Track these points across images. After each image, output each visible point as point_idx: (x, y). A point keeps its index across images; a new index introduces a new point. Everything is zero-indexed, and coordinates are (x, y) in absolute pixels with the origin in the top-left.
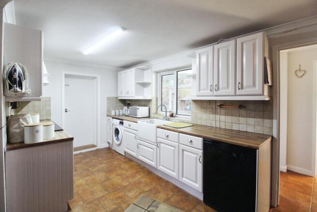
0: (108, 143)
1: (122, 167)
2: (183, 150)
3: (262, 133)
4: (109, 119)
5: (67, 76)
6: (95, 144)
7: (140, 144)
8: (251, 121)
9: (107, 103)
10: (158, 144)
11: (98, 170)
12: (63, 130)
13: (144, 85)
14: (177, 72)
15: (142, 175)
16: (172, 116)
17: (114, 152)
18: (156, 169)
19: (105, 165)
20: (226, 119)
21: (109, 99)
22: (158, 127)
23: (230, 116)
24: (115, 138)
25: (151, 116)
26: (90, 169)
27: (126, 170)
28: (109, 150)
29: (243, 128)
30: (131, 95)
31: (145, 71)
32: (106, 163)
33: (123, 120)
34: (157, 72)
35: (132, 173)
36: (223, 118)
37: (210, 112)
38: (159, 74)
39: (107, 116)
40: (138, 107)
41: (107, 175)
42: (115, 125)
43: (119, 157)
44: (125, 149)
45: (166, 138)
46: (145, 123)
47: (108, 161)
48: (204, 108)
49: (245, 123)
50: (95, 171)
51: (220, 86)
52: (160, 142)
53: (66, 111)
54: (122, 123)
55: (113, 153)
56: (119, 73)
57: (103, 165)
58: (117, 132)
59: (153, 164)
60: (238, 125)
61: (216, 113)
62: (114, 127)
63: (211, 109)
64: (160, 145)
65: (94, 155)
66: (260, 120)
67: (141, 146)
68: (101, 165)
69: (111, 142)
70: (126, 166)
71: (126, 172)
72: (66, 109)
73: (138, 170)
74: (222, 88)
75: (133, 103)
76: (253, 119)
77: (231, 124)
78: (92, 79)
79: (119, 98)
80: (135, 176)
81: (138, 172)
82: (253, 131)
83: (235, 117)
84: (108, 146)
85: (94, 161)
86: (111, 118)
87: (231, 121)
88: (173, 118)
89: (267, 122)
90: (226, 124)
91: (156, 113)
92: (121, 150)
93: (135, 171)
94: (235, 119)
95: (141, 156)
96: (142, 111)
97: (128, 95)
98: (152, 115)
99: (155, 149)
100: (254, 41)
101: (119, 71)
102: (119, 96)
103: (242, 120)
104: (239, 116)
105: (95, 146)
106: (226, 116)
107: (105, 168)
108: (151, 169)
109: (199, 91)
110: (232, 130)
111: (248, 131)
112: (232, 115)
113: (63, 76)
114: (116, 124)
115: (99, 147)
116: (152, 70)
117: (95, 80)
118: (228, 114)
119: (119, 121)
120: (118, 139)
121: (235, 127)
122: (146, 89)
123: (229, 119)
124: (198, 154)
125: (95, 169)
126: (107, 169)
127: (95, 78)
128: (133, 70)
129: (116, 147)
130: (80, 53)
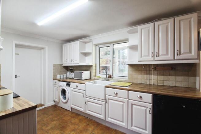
0: (54, 101)
1: (73, 122)
2: (132, 104)
3: (188, 87)
4: (55, 82)
5: (17, 46)
6: (43, 103)
7: (88, 101)
8: (179, 78)
9: (54, 69)
10: (106, 101)
11: (52, 128)
12: (19, 96)
13: (86, 54)
14: (113, 44)
15: (93, 127)
16: (110, 77)
17: (61, 108)
18: (105, 121)
19: (57, 122)
20: (158, 78)
21: (55, 66)
22: (106, 87)
23: (162, 75)
24: (61, 97)
25: (91, 78)
26: (43, 128)
27: (77, 125)
28: (55, 107)
29: (172, 84)
30: (75, 62)
31: (86, 44)
32: (57, 120)
33: (70, 82)
34: (96, 45)
35: (83, 126)
36: (156, 77)
37: (145, 73)
38: (97, 46)
39: (54, 79)
40: (82, 72)
41: (62, 132)
42: (61, 87)
43: (67, 113)
44: (72, 106)
45: (114, 95)
46: (91, 83)
47: (58, 117)
48: (139, 71)
49: (175, 80)
50: (48, 130)
51: (160, 53)
52: (109, 99)
53: (16, 77)
54: (68, 85)
55: (60, 110)
56: (63, 45)
57: (55, 123)
58: (64, 92)
59: (102, 117)
60: (168, 82)
61: (150, 74)
62: (61, 89)
63: (146, 72)
64: (108, 101)
65: (44, 114)
66: (186, 78)
67: (89, 102)
68: (53, 123)
69: (57, 100)
70: (77, 121)
71: (77, 126)
72: (16, 75)
73: (88, 123)
74: (162, 55)
75: (75, 69)
76: (181, 77)
77: (162, 81)
78: (40, 50)
79: (63, 65)
80: (87, 130)
81: (88, 125)
82: (180, 86)
83: (166, 76)
84: (54, 104)
85: (45, 119)
86: (58, 81)
87: (162, 80)
88: (111, 79)
89: (191, 79)
90: (159, 81)
91: (96, 76)
92: (68, 107)
93: (85, 124)
94: (165, 78)
95: (89, 110)
96: (86, 75)
97: (72, 63)
98: (93, 78)
99: (104, 105)
100: (189, 20)
101: (64, 44)
102: (63, 63)
103: (172, 78)
104: (169, 76)
105: (43, 105)
106: (158, 76)
107: (57, 125)
108: (98, 121)
109: (141, 57)
110: (163, 85)
111: (176, 86)
112: (163, 75)
113: (14, 46)
114: (62, 85)
115: (46, 106)
116: (92, 43)
117: (43, 50)
118: (160, 74)
119: (65, 83)
120: (65, 98)
121: (166, 84)
122: (87, 58)
123: (161, 78)
124: (147, 107)
125: (49, 128)
126: (61, 126)
127: (43, 48)
128: (77, 43)
129: (63, 104)
130: (34, 24)
